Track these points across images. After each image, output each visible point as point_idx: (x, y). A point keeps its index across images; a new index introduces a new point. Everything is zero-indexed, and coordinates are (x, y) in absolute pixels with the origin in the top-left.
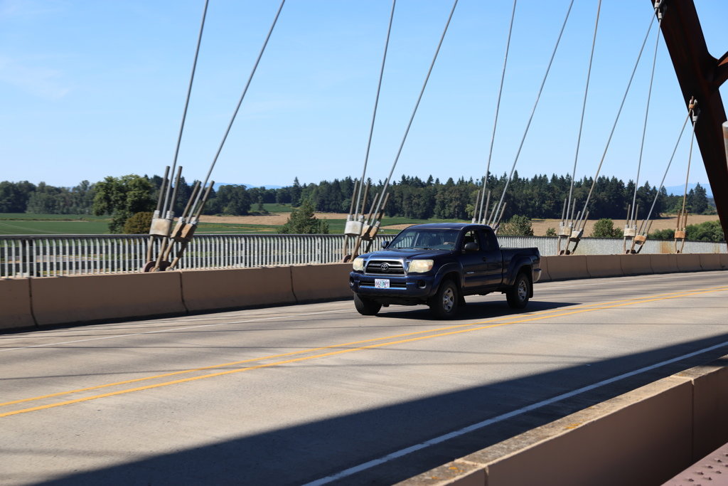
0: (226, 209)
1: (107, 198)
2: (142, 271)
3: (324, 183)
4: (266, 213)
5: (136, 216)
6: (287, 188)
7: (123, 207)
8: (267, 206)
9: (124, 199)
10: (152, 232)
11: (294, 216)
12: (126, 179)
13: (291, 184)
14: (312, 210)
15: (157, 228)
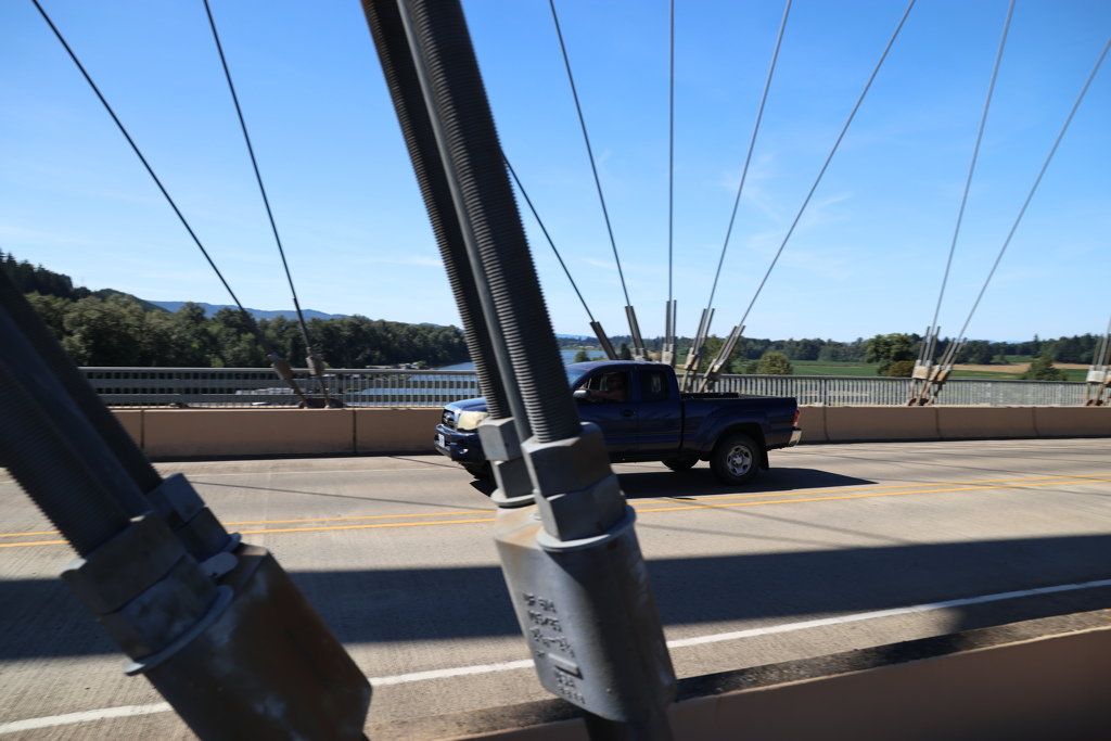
0: (971, 359)
1: (876, 351)
2: (905, 405)
3: (1063, 339)
4: (1007, 363)
5: (897, 364)
6: (1027, 343)
7: (888, 357)
8: (1008, 357)
9: (889, 351)
10: (914, 376)
11: (1033, 366)
12: (891, 336)
13: (1030, 339)
14: (1051, 361)
15: (919, 373)
